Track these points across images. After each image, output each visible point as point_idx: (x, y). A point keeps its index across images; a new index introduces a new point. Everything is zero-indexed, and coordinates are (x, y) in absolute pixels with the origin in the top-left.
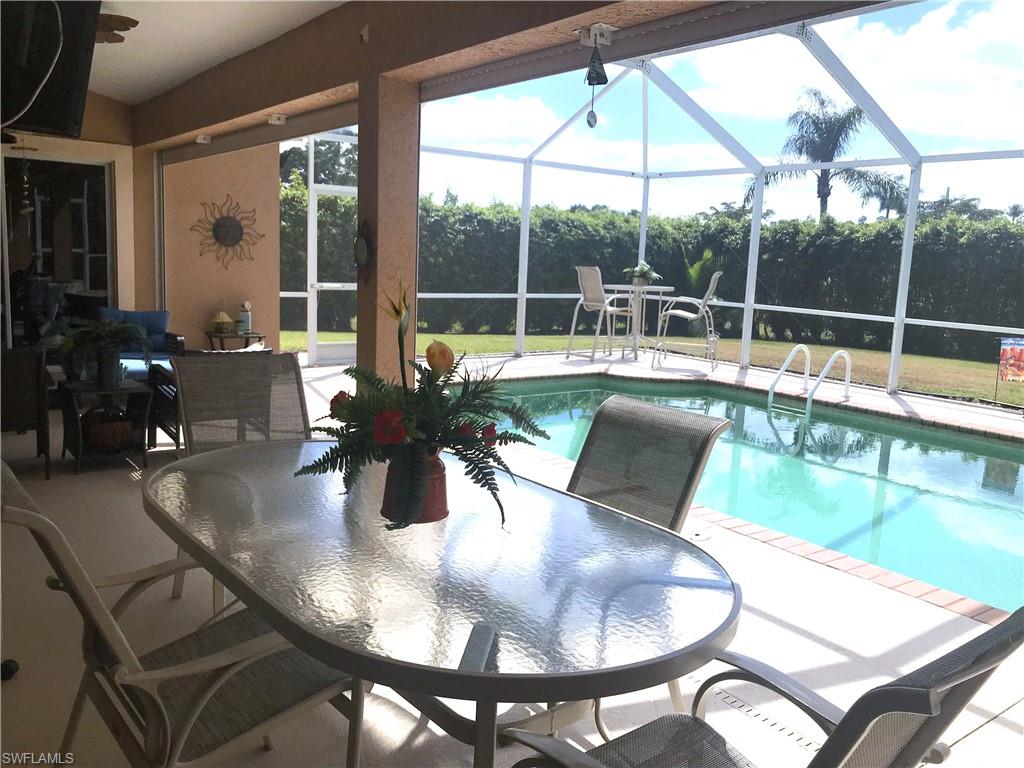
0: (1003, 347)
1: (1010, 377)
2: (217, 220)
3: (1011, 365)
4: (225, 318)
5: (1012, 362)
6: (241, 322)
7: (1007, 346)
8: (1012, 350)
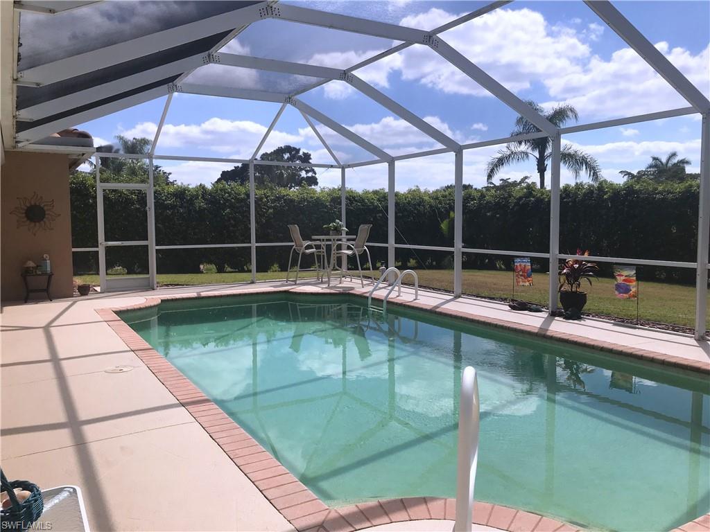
0: (516, 264)
1: (521, 284)
2: (28, 207)
3: (521, 275)
4: (31, 264)
5: (521, 273)
6: (40, 266)
7: (518, 263)
8: (520, 265)
